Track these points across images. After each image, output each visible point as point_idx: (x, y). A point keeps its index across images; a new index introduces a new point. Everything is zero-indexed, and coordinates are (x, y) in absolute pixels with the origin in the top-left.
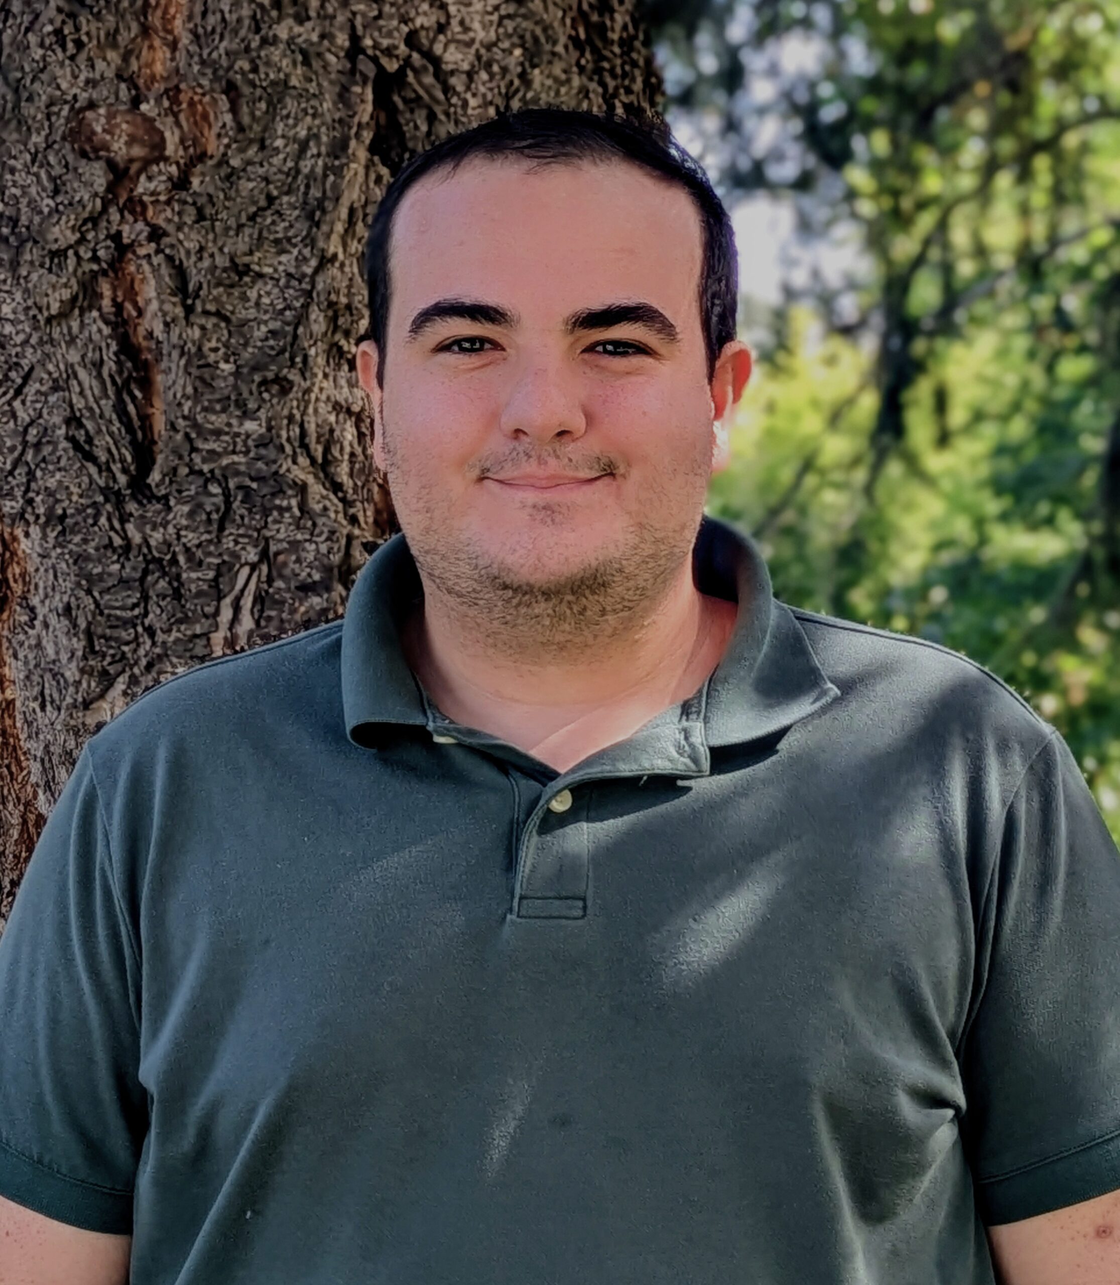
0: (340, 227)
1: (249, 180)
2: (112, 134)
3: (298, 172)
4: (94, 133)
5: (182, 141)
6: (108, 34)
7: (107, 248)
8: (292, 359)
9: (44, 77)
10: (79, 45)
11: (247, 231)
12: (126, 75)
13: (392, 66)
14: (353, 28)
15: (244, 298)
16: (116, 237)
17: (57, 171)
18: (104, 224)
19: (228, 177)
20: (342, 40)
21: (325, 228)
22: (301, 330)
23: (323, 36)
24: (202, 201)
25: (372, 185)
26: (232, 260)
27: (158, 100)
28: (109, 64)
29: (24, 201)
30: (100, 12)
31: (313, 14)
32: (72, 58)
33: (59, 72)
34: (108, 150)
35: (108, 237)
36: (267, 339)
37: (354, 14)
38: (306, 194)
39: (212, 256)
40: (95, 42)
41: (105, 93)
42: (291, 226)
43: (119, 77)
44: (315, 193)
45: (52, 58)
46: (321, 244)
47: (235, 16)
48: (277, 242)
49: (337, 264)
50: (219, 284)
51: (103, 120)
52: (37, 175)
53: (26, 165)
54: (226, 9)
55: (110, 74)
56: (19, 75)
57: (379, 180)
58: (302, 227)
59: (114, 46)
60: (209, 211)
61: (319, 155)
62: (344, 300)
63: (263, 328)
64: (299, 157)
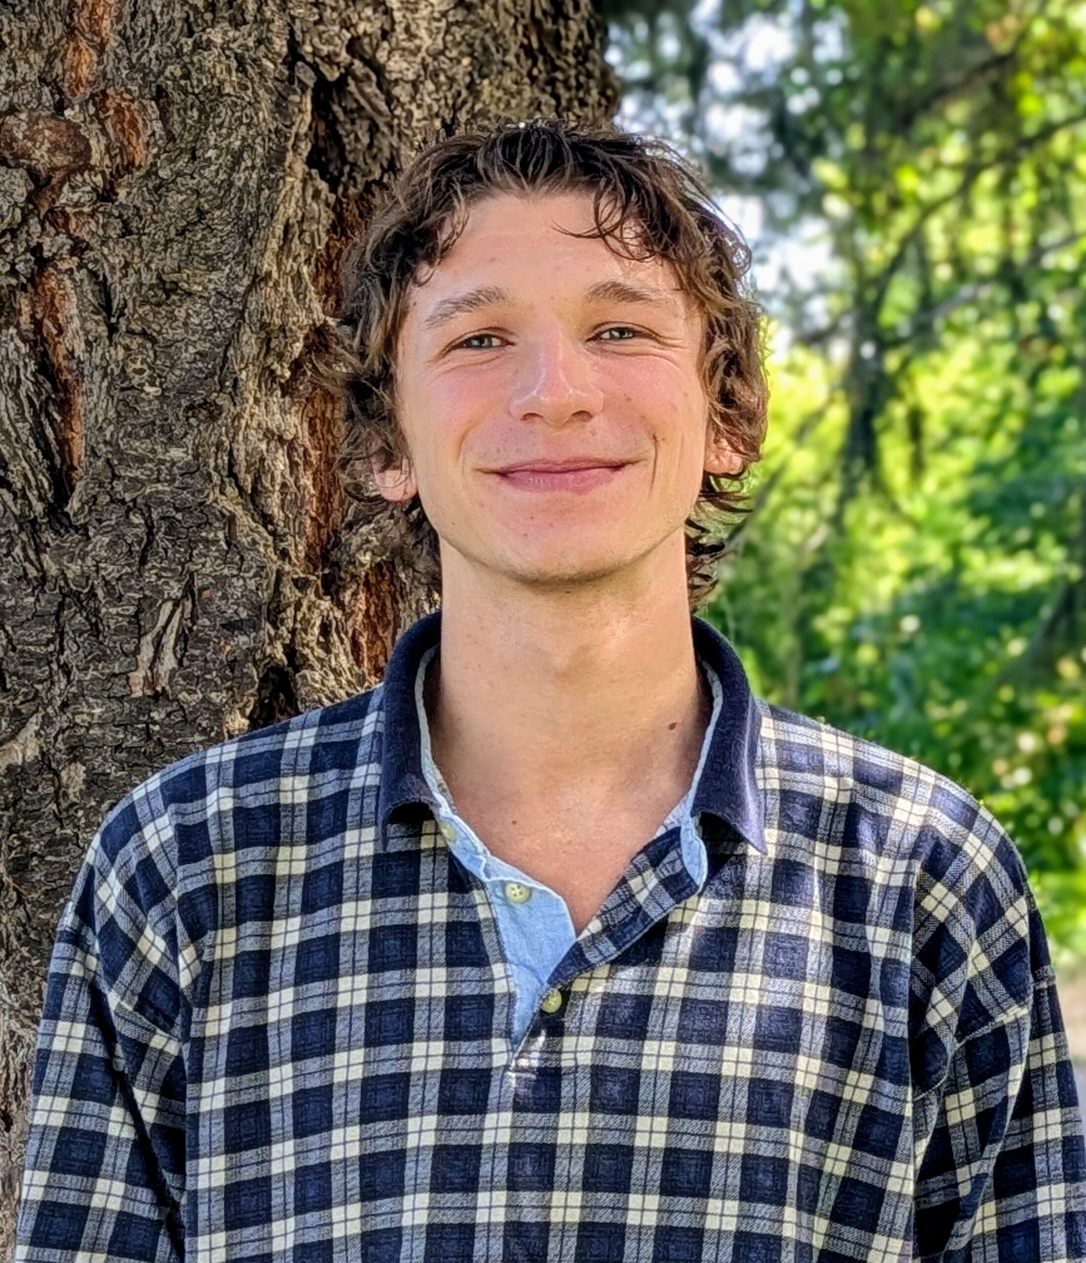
0: (274, 245)
1: (179, 192)
2: (34, 141)
3: (231, 184)
4: (14, 139)
5: (108, 149)
6: (30, 35)
7: (27, 261)
8: (221, 383)
11: (176, 247)
12: (49, 80)
13: (333, 75)
14: (292, 33)
15: (172, 317)
16: (37, 250)
18: (24, 236)
19: (157, 189)
20: (280, 45)
21: (258, 245)
22: (231, 352)
23: (259, 42)
24: (128, 213)
25: (309, 200)
26: (159, 277)
27: (83, 106)
28: (31, 67)
30: (23, 9)
31: (249, 18)
34: (29, 158)
35: (28, 249)
36: (195, 361)
37: (293, 18)
38: (239, 208)
39: (138, 272)
40: (17, 43)
41: (27, 97)
42: (222, 242)
43: (42, 80)
44: (249, 207)
46: (254, 262)
47: (166, 19)
48: (207, 258)
49: (271, 284)
50: (144, 303)
51: (24, 126)
54: (158, 10)
55: (32, 77)
57: (316, 195)
58: (235, 243)
59: (38, 47)
60: (135, 224)
61: (253, 167)
62: (277, 321)
63: (192, 350)
64: (232, 169)
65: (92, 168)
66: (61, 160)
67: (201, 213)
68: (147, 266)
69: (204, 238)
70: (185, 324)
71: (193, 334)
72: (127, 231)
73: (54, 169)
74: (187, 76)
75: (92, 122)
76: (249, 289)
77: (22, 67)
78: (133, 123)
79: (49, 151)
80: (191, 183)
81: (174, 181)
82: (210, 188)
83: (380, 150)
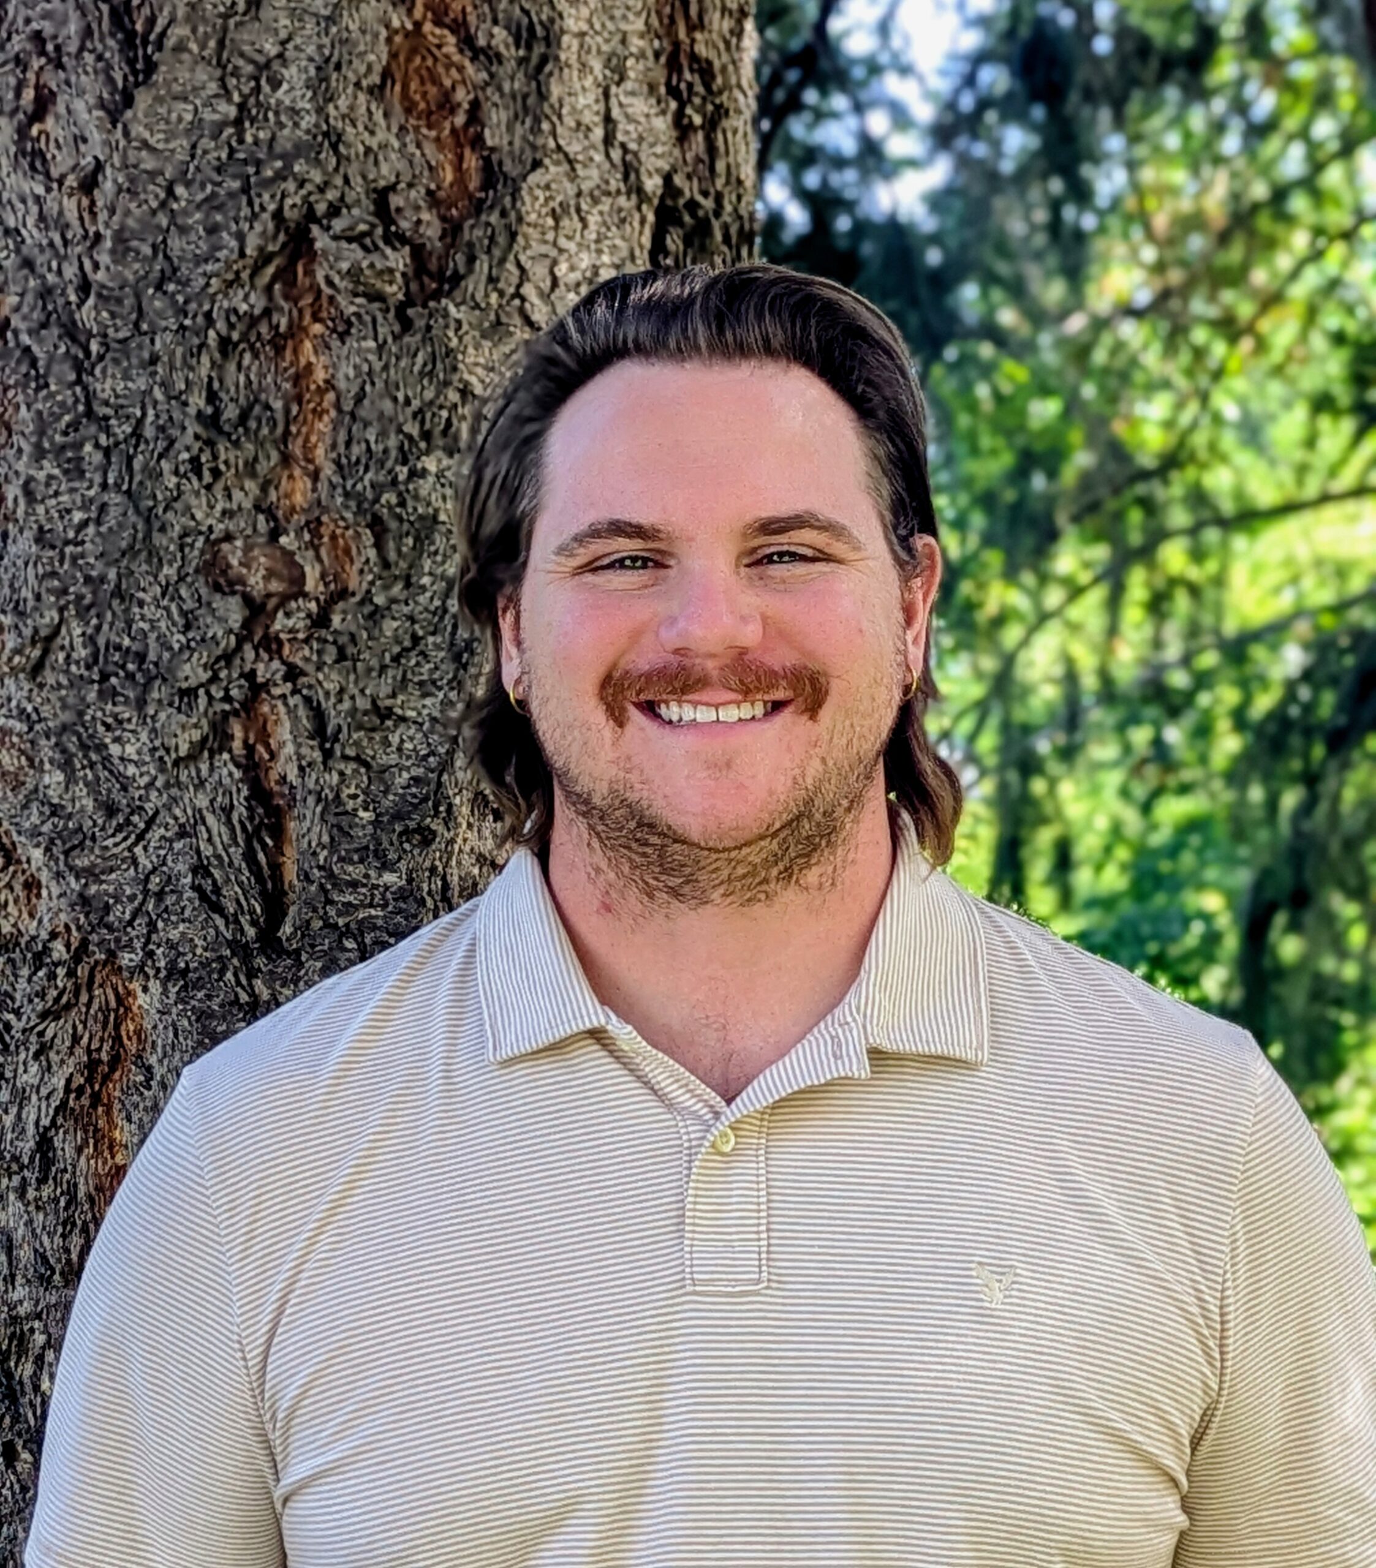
1: (393, 618)
2: (249, 568)
3: (445, 611)
4: (229, 566)
5: (323, 576)
8: (436, 807)
9: (178, 506)
10: (216, 473)
11: (390, 673)
15: (386, 743)
16: (250, 676)
17: (189, 605)
19: (371, 616)
21: (473, 670)
22: (445, 777)
24: (343, 640)
26: (374, 702)
28: (246, 494)
29: (153, 636)
31: (462, 446)
32: (209, 487)
33: (194, 501)
36: (409, 786)
38: (453, 633)
39: (353, 698)
41: (242, 525)
42: (436, 668)
43: (258, 508)
45: (186, 487)
47: (381, 447)
48: (421, 684)
50: (360, 727)
51: (239, 553)
52: (167, 609)
53: (155, 598)
54: (372, 439)
55: (247, 504)
56: (151, 503)
58: (449, 668)
60: (351, 650)
63: (405, 775)
65: (305, 595)
66: (275, 586)
67: (416, 639)
68: (362, 691)
69: (418, 664)
70: (400, 749)
71: (409, 757)
72: (342, 656)
74: (402, 504)
75: (307, 549)
77: (237, 495)
78: (347, 551)
79: (264, 577)
80: (406, 610)
81: (389, 608)
82: (425, 615)
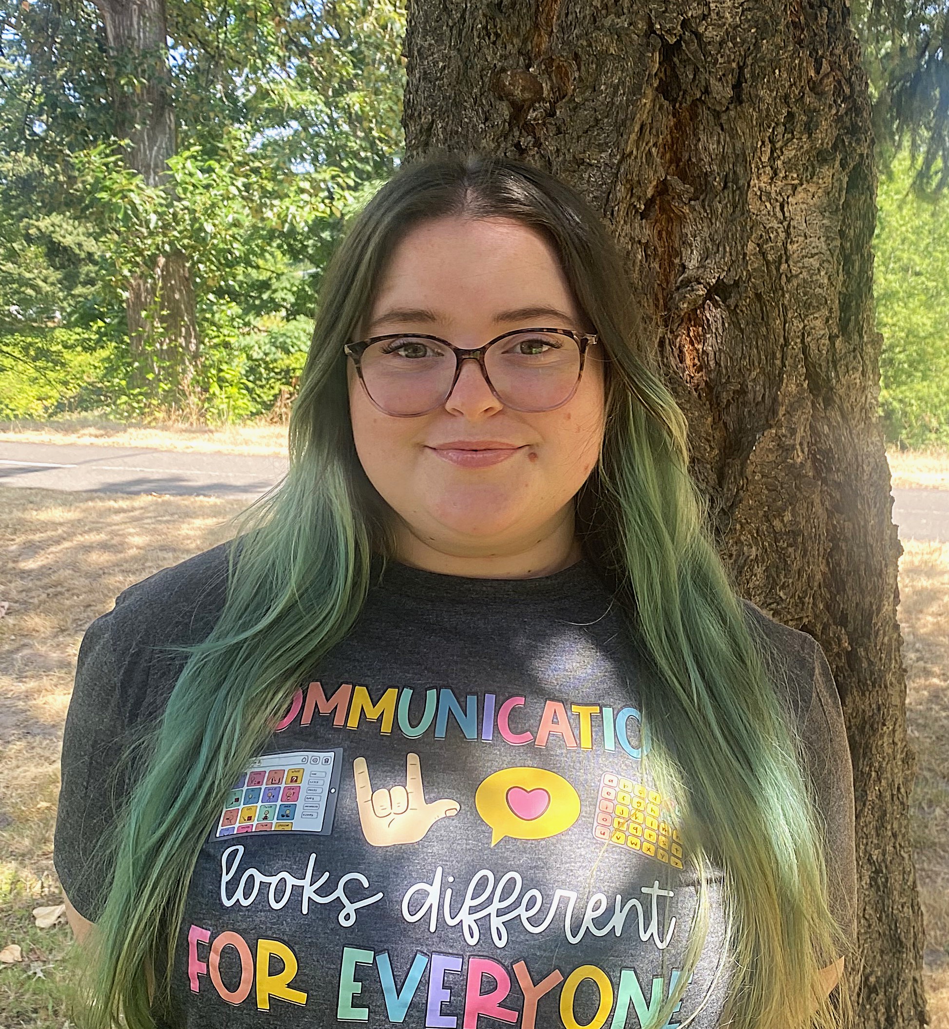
3: (613, 104)
4: (505, 85)
5: (552, 89)
6: (513, 29)
7: (511, 151)
8: (605, 211)
9: (479, 54)
10: (497, 35)
11: (583, 139)
12: (524, 52)
13: (672, 40)
14: (650, 18)
15: (582, 178)
17: (487, 108)
18: (511, 137)
20: (641, 25)
21: (625, 137)
23: (630, 24)
25: (657, 110)
26: (574, 156)
27: (539, 66)
28: (514, 46)
29: (470, 126)
30: (509, 15)
31: (625, 11)
32: (494, 43)
33: (486, 51)
34: (512, 95)
35: (512, 146)
36: (593, 201)
37: (651, 10)
39: (564, 154)
40: (505, 33)
41: (511, 62)
42: (608, 136)
43: (520, 52)
44: (621, 116)
45: (483, 43)
46: (623, 145)
47: (582, 15)
48: (599, 145)
49: (633, 158)
50: (566, 170)
51: (509, 78)
52: (477, 112)
55: (514, 51)
57: (661, 107)
59: (518, 35)
60: (563, 128)
61: (624, 94)
64: (614, 96)
65: (544, 100)
66: (527, 95)
67: (597, 121)
68: (569, 150)
69: (598, 134)
70: (588, 181)
71: (593, 186)
72: (559, 132)
73: (524, 101)
74: (590, 45)
75: (544, 73)
76: (620, 162)
77: (509, 47)
78: (566, 74)
79: (521, 91)
80: (592, 104)
81: (583, 104)
82: (602, 107)
83: (700, 81)
